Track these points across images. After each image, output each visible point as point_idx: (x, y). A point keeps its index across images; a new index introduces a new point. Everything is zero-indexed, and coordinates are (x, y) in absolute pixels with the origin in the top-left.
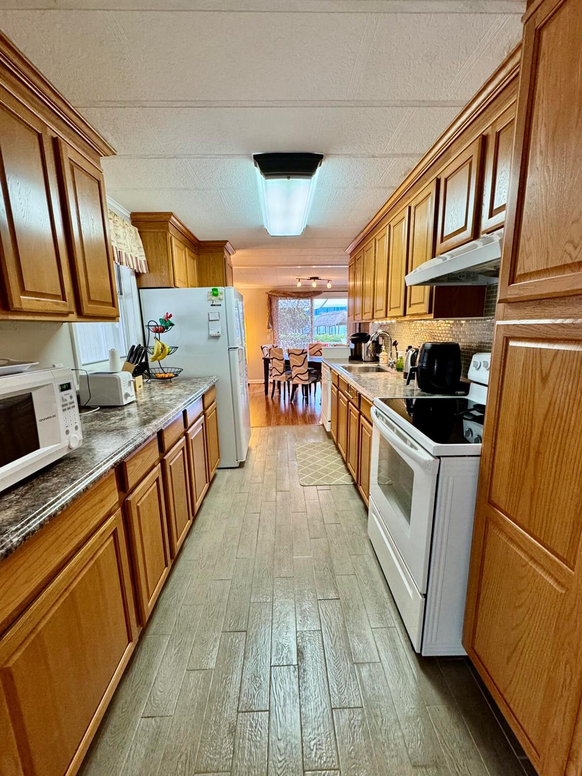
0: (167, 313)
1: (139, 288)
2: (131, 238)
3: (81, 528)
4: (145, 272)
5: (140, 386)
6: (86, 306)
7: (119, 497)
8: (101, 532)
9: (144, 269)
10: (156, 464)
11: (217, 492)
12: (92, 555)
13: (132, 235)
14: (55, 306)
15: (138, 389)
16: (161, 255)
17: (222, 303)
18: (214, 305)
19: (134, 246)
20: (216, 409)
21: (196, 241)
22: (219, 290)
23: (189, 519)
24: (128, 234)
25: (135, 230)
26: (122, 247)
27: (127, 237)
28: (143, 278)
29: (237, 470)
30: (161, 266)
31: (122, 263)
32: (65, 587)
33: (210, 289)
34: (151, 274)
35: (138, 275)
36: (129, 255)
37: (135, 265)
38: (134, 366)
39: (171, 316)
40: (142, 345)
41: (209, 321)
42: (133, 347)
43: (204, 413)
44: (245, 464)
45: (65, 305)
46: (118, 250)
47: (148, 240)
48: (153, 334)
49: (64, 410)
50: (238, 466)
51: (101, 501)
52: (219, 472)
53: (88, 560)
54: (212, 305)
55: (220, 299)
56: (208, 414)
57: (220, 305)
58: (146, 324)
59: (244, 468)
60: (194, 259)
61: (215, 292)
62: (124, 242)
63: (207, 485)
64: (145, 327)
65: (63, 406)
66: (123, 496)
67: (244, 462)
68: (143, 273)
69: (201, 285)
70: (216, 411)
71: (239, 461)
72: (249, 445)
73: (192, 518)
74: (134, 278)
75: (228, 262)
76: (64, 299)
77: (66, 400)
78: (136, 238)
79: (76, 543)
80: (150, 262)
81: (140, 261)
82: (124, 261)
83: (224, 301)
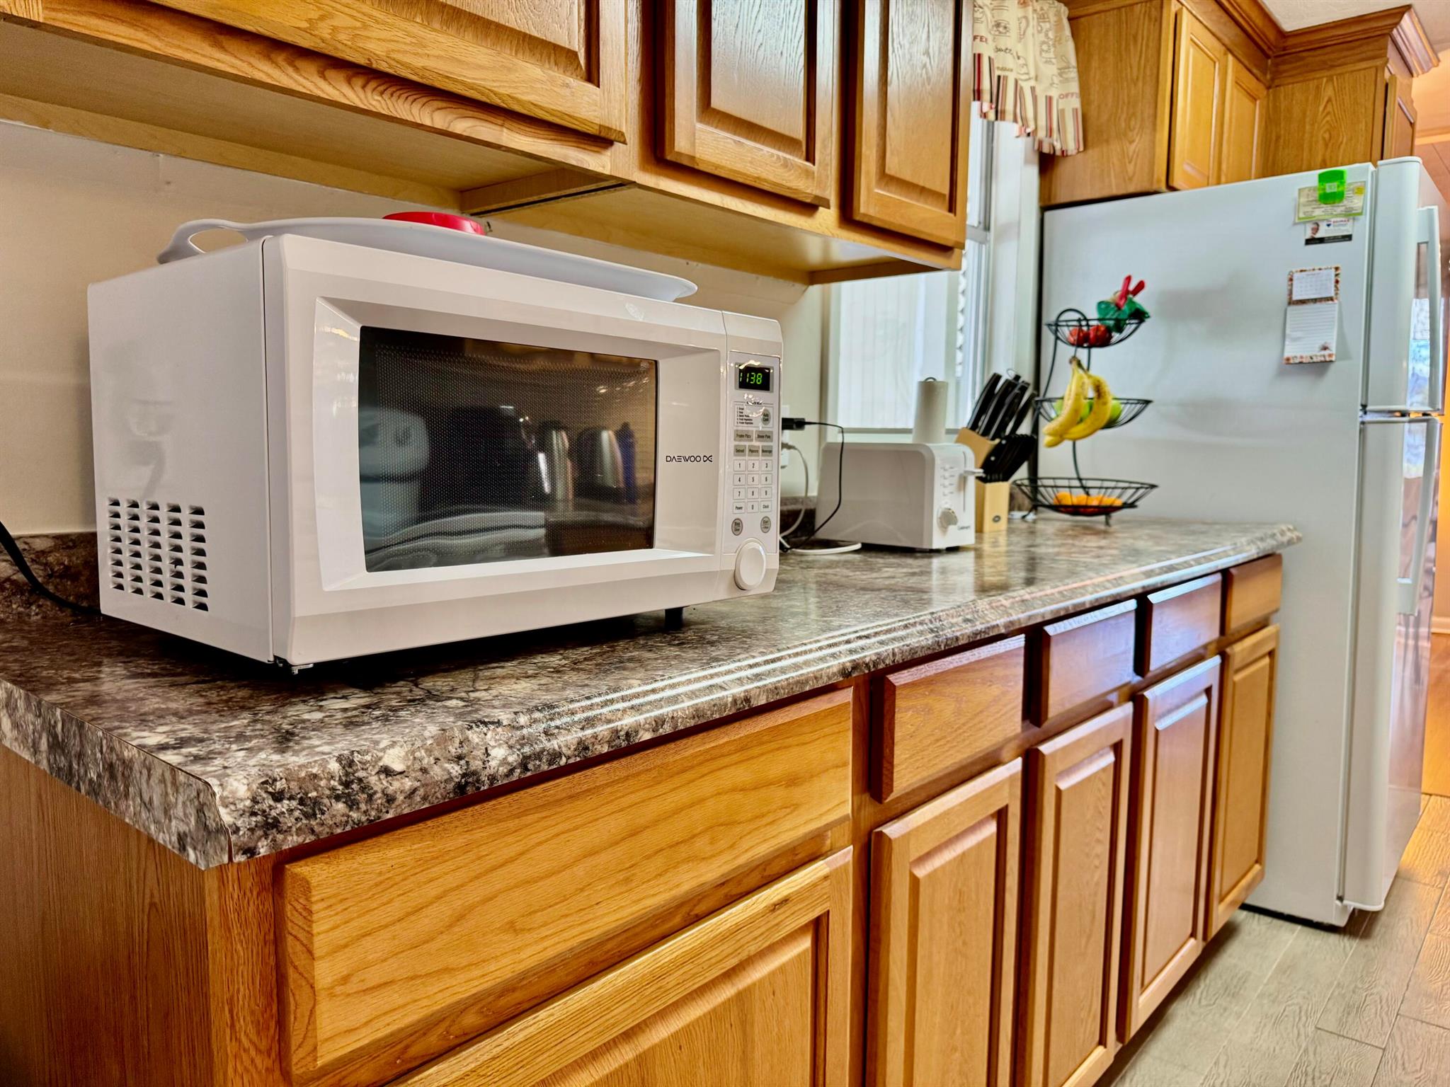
0: (1129, 279)
1: (1047, 206)
2: (1042, 37)
3: (713, 841)
4: (1071, 147)
5: (997, 519)
6: (869, 190)
7: (857, 810)
8: (776, 899)
9: (1069, 140)
10: (1005, 754)
11: (1233, 992)
12: (733, 962)
13: (1046, 26)
14: (781, 171)
15: (988, 524)
16: (1135, 82)
17: (1360, 229)
18: (1321, 240)
19: (1048, 62)
20: (1271, 654)
21: (1271, 35)
22: (1348, 179)
23: (1102, 1041)
24: (1033, 23)
25: (1058, 14)
26: (1009, 61)
27: (1030, 31)
28: (1063, 171)
29: (1333, 939)
30: (1128, 120)
31: (1003, 112)
32: (630, 1024)
33: (1310, 178)
34: (1090, 152)
35: (1047, 162)
36: (1026, 87)
37: (1042, 122)
38: (988, 444)
39: (1141, 286)
40: (1027, 376)
41: (1292, 302)
42: (996, 378)
43: (1222, 648)
44: (1379, 929)
45: (809, 174)
46: (997, 73)
47: (1096, 42)
48: (1066, 351)
49: (739, 451)
50: (1341, 922)
51: (792, 781)
52: (1253, 926)
53: (716, 972)
54: (1309, 242)
55: (1351, 215)
56: (1236, 662)
57: (1348, 238)
58: (1050, 316)
59: (1369, 942)
60: (1254, 99)
61: (1332, 187)
62: (1019, 48)
63: (1192, 949)
64: (1045, 329)
65: (740, 436)
66: (870, 811)
67: (1374, 915)
68: (1064, 154)
69: (1270, 167)
70: (1272, 667)
71: (1351, 904)
72: (1407, 858)
73: (1113, 1046)
74: (1032, 173)
75: (1396, 98)
76: (810, 157)
77: (749, 421)
78: (1058, 41)
79: (685, 887)
80: (1093, 113)
81: (1061, 113)
82: (1009, 106)
83: (1365, 220)
